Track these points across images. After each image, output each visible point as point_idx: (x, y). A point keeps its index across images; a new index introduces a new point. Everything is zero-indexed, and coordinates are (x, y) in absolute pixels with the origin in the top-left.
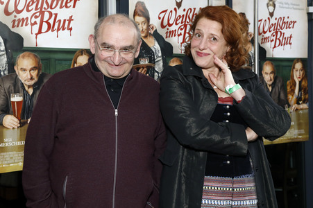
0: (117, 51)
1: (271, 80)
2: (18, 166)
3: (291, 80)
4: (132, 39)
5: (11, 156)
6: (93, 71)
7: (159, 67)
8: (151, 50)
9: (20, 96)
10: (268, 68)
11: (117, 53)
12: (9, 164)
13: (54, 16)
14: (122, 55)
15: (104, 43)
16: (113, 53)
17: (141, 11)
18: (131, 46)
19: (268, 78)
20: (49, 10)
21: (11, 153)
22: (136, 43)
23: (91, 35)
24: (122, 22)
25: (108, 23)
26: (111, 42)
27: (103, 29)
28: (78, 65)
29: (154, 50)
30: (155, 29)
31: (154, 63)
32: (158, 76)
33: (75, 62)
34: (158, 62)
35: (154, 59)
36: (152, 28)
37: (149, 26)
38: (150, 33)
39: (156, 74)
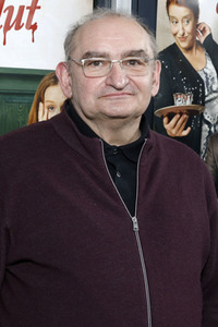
28: (46, 104)
29: (203, 77)
30: (208, 33)
31: (203, 104)
32: (210, 132)
33: (41, 99)
34: (209, 101)
35: (204, 96)
36: (203, 31)
37: (196, 25)
38: (199, 42)
39: (205, 127)
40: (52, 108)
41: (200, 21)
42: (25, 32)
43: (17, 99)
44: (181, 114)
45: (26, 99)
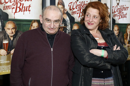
0: (52, 22)
1: (117, 33)
2: (6, 72)
3: (126, 33)
4: (59, 17)
5: (3, 68)
6: (41, 31)
7: (69, 27)
8: (65, 20)
9: (7, 41)
10: (116, 28)
11: (52, 23)
12: (2, 71)
13: (22, 5)
14: (55, 24)
15: (47, 18)
16: (50, 23)
17: (61, 3)
18: (58, 20)
19: (116, 32)
20: (20, 2)
21: (3, 66)
22: (61, 18)
23: (40, 15)
24: (54, 9)
25: (48, 10)
26: (50, 18)
27: (46, 12)
28: (33, 27)
29: (66, 20)
30: (67, 11)
31: (67, 26)
32: (68, 32)
33: (32, 26)
34: (68, 25)
35: (67, 24)
36: (66, 10)
37: (64, 9)
38: (65, 13)
39: (67, 31)
40: (34, 27)
41: (65, 8)
42: (28, 12)
43: (27, 26)
44: (62, 28)
45: (29, 26)
